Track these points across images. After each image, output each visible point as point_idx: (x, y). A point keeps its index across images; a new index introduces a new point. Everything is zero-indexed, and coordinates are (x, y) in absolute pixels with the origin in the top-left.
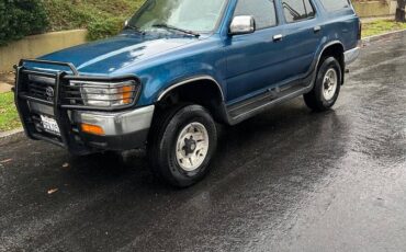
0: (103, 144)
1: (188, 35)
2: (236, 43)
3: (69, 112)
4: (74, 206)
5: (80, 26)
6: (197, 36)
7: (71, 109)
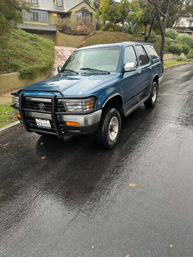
0: (78, 131)
1: (103, 73)
2: (126, 75)
3: (58, 116)
4: (63, 163)
5: (15, 71)
6: (109, 73)
7: (59, 114)
